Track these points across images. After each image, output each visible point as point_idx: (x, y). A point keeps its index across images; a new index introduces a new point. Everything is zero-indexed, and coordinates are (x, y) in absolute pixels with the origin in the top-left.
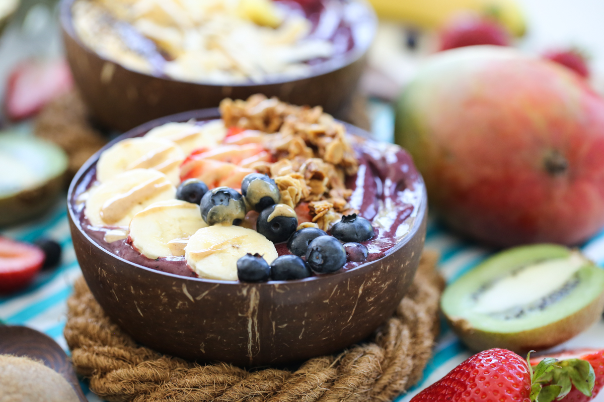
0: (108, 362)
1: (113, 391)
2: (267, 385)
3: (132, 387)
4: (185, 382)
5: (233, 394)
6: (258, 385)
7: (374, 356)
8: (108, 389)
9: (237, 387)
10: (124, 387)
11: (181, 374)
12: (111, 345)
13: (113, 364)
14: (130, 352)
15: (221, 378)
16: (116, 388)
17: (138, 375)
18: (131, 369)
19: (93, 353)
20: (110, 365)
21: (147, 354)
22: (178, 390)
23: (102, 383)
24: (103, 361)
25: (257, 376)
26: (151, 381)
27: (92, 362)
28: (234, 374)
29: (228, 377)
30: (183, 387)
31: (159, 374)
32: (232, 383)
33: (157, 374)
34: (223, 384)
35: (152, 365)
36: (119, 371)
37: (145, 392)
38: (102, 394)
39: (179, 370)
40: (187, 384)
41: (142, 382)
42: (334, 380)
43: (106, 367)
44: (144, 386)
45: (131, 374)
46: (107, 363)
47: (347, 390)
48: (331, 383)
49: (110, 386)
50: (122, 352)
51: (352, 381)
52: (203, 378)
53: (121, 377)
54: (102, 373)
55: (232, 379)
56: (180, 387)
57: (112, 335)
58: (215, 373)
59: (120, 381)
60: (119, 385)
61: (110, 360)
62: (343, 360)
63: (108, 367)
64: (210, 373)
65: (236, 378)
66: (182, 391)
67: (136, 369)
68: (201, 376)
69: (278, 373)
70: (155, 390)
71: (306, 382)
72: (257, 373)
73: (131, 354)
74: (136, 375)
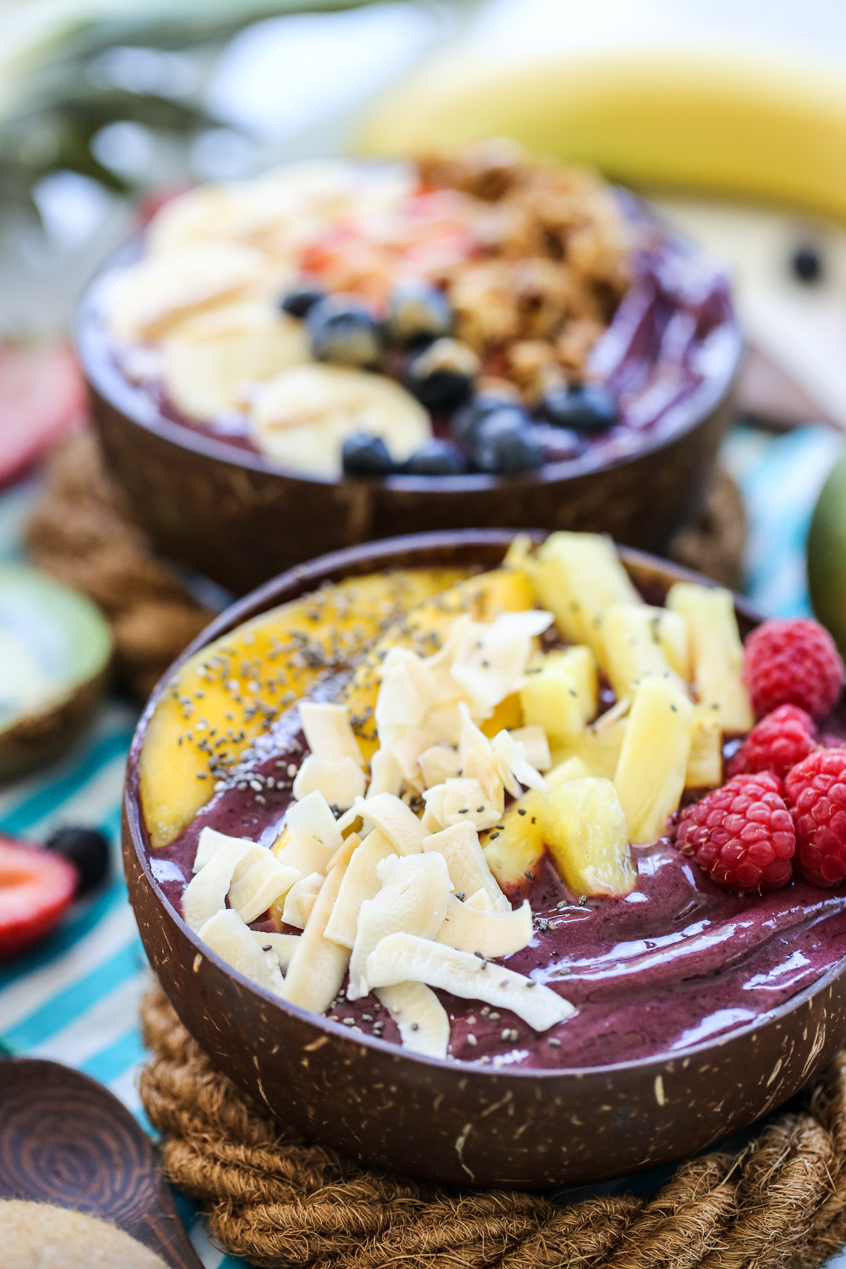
0: (247, 1183)
1: (262, 1250)
2: (593, 1241)
3: (305, 1246)
4: (420, 1241)
5: (523, 1264)
6: (574, 1243)
7: (815, 1158)
8: (251, 1247)
9: (531, 1249)
10: (287, 1246)
11: (408, 1215)
12: (250, 1144)
13: (259, 1190)
14: (293, 1162)
15: (493, 1227)
16: (270, 1244)
17: (317, 1223)
18: (300, 1207)
19: (215, 1163)
20: (252, 1193)
21: (330, 1164)
22: (404, 1259)
23: (237, 1230)
24: (235, 1182)
25: (570, 1219)
26: (344, 1233)
27: (212, 1182)
28: (520, 1213)
29: (510, 1222)
30: (416, 1253)
31: (361, 1219)
32: (518, 1236)
33: (356, 1219)
34: (499, 1238)
35: (344, 1196)
36: (274, 1210)
37: (333, 1256)
38: (238, 1253)
39: (402, 1204)
40: (425, 1246)
41: (324, 1234)
42: (732, 1219)
43: (243, 1195)
44: (329, 1244)
45: (301, 1220)
46: (246, 1189)
47: (762, 1241)
48: (727, 1225)
49: (256, 1241)
50: (277, 1161)
51: (772, 1220)
52: (457, 1230)
53: (278, 1224)
54: (234, 1206)
55: (517, 1228)
56: (409, 1251)
57: (250, 1117)
58: (481, 1216)
59: (277, 1230)
60: (275, 1241)
61: (252, 1181)
62: (748, 1166)
63: (248, 1195)
64: (469, 1216)
65: (526, 1225)
66: (414, 1261)
67: (311, 1209)
68: (452, 1224)
69: (613, 1206)
70: (353, 1255)
71: (675, 1230)
72: (570, 1211)
73: (296, 1166)
74: (311, 1220)
